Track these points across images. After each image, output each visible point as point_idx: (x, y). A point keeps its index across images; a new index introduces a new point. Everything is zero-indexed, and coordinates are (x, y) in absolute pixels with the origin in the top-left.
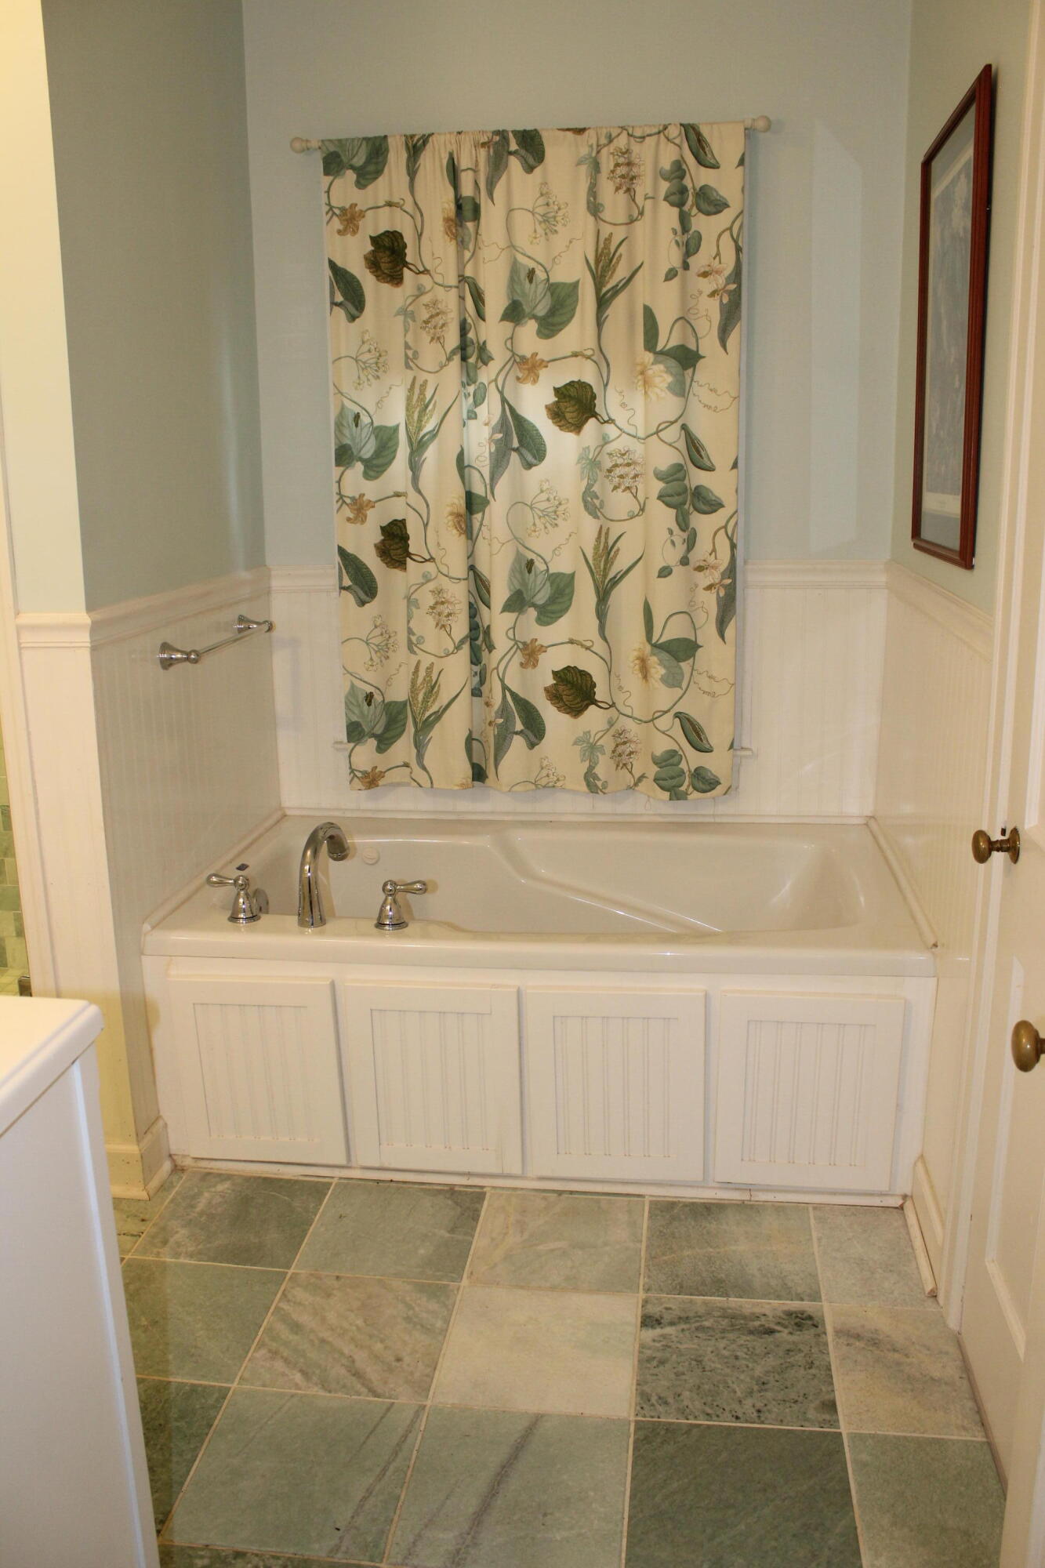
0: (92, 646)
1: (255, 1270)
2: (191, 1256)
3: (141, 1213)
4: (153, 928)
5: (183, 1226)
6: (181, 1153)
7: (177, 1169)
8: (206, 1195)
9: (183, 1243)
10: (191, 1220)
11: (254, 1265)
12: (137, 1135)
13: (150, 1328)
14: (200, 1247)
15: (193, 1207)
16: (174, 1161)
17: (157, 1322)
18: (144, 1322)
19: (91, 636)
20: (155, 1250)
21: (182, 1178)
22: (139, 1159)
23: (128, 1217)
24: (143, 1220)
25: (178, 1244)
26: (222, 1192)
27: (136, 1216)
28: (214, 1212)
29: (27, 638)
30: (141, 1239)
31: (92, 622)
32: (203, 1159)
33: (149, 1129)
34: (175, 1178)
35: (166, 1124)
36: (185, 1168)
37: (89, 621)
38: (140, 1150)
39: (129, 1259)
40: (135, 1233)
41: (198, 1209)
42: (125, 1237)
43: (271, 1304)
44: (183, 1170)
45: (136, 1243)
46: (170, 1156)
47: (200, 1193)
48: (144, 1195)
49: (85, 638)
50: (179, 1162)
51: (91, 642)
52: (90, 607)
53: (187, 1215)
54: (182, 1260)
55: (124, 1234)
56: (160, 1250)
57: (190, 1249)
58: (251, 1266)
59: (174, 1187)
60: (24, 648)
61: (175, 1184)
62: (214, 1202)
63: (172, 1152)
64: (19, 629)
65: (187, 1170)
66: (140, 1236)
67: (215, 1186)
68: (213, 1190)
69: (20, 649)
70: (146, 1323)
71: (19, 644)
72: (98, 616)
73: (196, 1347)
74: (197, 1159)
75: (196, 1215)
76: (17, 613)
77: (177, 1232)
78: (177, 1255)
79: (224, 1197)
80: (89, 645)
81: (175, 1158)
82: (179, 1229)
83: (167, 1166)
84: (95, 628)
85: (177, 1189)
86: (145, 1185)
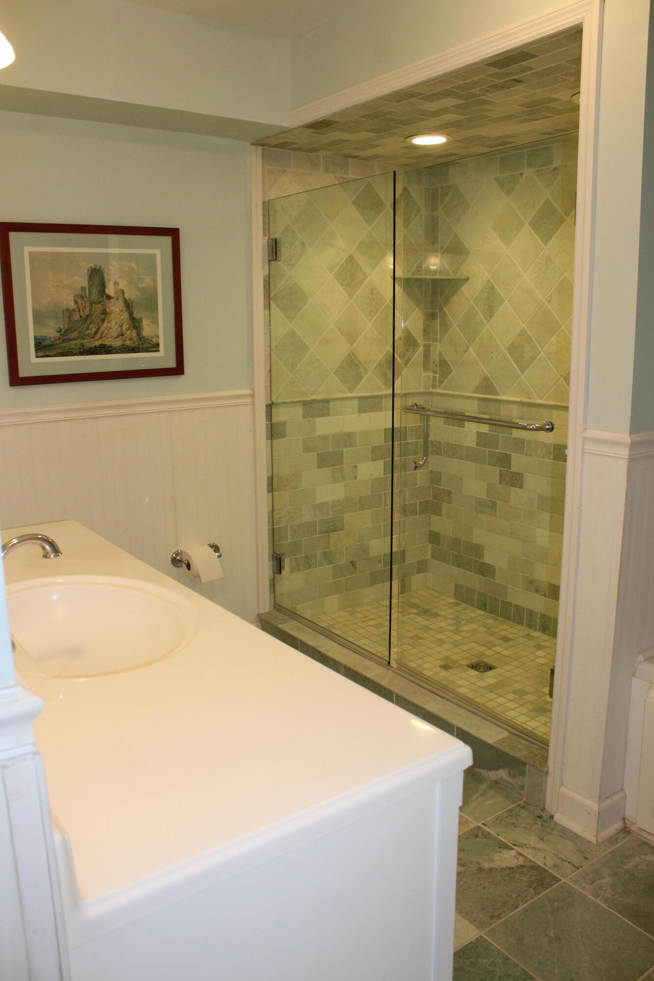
0: (629, 459)
1: (645, 935)
2: (605, 901)
3: (587, 852)
4: (645, 660)
5: (610, 875)
6: (632, 820)
7: (626, 830)
8: (637, 859)
9: (605, 888)
10: (617, 873)
11: (647, 931)
12: (600, 798)
13: (554, 941)
14: (615, 897)
15: (624, 863)
16: (625, 823)
17: (560, 939)
18: (552, 934)
19: (630, 451)
20: (583, 884)
21: (626, 838)
22: (597, 814)
23: (577, 851)
24: (585, 858)
25: (601, 888)
26: (648, 861)
27: (582, 853)
28: (636, 875)
29: (589, 447)
30: (579, 871)
31: (631, 442)
32: (644, 831)
33: (611, 795)
34: (622, 836)
35: (626, 796)
36: (631, 832)
37: (629, 441)
38: (599, 809)
39: (565, 883)
40: (576, 865)
41: (626, 867)
42: (569, 865)
43: (646, 971)
44: (629, 832)
45: (574, 872)
46: (624, 819)
47: (632, 856)
48: (593, 840)
49: (625, 452)
50: (629, 825)
51: (629, 456)
52: (632, 431)
53: (617, 868)
54: (598, 901)
55: (569, 862)
56: (587, 886)
57: (607, 895)
58: (644, 931)
59: (618, 843)
60: (586, 452)
61: (619, 840)
62: (640, 867)
63: (626, 817)
64: (585, 439)
65: (632, 833)
66: (578, 869)
67: (646, 855)
68: (643, 857)
69: (583, 453)
70: (553, 936)
71: (583, 450)
72: (637, 438)
73: (577, 974)
74: (641, 829)
75: (622, 871)
76: (585, 429)
77: (604, 878)
78: (596, 895)
79: (648, 866)
80: (627, 457)
81: (626, 821)
82: (607, 876)
83: (618, 825)
84: (633, 446)
85: (619, 844)
86: (597, 833)
